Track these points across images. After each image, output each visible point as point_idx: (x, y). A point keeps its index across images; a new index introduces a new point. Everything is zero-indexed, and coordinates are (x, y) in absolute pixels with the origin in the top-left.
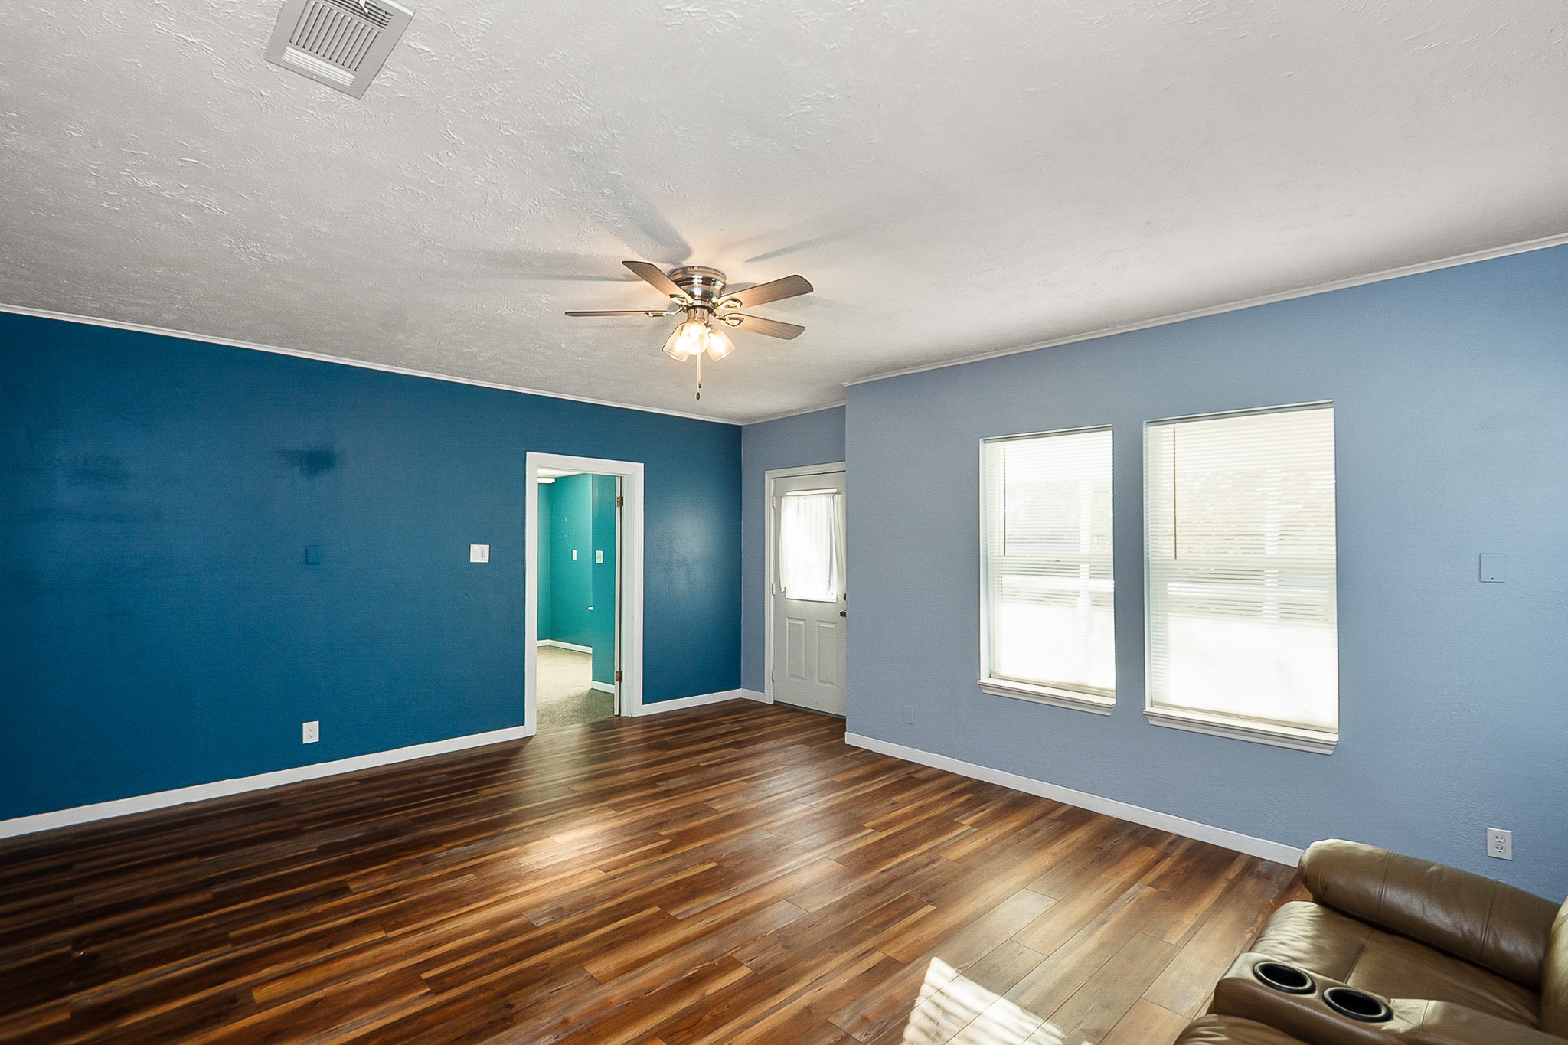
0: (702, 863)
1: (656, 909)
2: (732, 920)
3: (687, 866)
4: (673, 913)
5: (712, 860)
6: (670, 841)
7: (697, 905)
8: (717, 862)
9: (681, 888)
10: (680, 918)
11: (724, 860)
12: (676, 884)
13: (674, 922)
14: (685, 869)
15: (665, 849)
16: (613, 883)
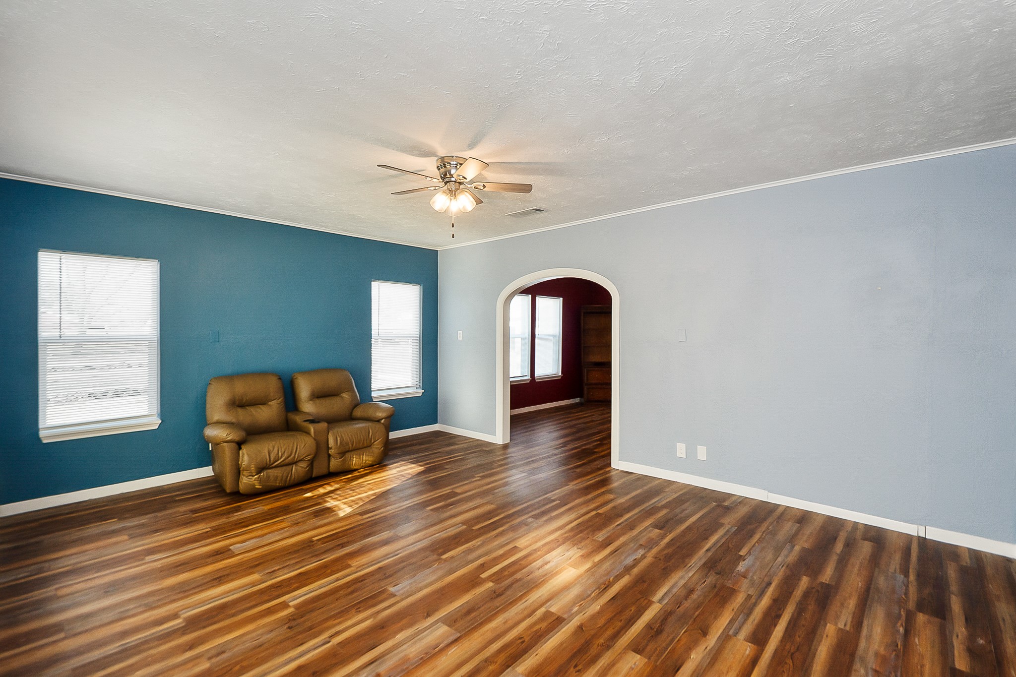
0: (452, 557)
1: (475, 528)
2: (433, 525)
3: (462, 554)
4: (465, 527)
5: (446, 560)
6: (481, 576)
7: (452, 532)
8: (442, 559)
9: (463, 540)
10: (461, 525)
11: (436, 560)
12: (467, 541)
13: (463, 523)
14: (463, 552)
15: (483, 567)
16: (507, 539)
